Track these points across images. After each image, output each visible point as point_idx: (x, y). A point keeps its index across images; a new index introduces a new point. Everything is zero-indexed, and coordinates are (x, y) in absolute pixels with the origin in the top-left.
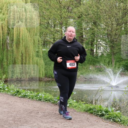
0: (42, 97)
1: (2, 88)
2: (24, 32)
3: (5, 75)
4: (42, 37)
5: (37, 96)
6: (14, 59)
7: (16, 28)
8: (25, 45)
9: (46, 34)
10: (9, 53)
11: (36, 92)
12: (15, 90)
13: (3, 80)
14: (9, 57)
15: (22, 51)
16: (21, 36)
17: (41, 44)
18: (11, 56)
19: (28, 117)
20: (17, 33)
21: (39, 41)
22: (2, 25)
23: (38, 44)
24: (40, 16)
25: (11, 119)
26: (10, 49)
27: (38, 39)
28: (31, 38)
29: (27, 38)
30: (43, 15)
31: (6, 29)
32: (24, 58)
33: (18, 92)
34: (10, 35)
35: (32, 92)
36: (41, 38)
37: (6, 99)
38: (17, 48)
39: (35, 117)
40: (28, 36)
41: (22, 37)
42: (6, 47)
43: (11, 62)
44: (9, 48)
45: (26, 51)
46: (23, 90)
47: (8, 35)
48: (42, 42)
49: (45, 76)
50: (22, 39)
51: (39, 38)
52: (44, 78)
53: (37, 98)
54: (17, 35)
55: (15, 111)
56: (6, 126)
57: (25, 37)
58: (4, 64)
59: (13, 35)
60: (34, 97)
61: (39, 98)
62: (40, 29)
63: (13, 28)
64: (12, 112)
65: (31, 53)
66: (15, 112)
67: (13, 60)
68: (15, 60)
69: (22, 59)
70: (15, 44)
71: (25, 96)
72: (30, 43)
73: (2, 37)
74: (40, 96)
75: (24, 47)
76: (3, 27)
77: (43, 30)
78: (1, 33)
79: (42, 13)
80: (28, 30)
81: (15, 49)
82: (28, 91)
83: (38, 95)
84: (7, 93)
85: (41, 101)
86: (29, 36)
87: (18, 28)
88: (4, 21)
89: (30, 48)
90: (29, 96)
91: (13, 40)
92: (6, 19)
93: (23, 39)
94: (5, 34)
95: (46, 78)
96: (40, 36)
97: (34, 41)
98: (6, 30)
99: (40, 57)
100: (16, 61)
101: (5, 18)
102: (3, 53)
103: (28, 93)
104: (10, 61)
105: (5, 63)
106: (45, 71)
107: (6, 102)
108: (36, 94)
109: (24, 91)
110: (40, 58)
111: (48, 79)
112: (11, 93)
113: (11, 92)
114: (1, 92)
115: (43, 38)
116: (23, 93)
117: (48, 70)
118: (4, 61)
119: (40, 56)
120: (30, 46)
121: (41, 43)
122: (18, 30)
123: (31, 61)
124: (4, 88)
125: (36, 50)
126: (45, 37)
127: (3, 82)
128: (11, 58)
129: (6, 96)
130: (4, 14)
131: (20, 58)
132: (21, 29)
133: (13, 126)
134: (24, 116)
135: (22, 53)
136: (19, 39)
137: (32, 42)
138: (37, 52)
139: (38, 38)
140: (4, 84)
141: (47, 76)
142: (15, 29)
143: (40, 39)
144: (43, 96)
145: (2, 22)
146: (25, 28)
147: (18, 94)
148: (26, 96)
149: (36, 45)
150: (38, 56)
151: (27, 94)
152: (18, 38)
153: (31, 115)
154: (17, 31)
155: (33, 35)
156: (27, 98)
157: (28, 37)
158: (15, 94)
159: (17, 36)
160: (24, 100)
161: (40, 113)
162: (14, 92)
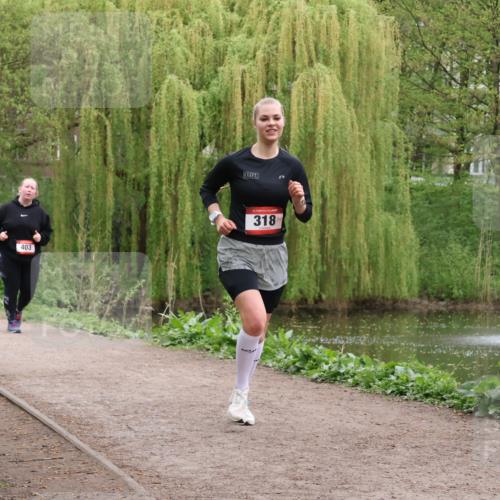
0: (408, 381)
2: (334, 105)
4: (408, 127)
5: (387, 375)
7: (299, 91)
8: (337, 163)
9: (429, 114)
12: (297, 351)
15: (323, 188)
16: (320, 123)
17: (403, 155)
19: (349, 463)
20: (305, 112)
21: (395, 144)
22: (242, 77)
23: (394, 156)
24: (404, 36)
25: (279, 467)
27: (394, 136)
28: (364, 130)
29: (347, 133)
30: (417, 33)
31: (258, 94)
32: (330, 216)
33: (307, 357)
35: (366, 358)
36: (403, 128)
37: (260, 386)
39: (380, 465)
40: (349, 124)
41: (326, 126)
45: (338, 188)
46: (328, 351)
48: (410, 146)
49: (420, 292)
50: (325, 137)
51: (398, 130)
52: (418, 300)
53: (387, 386)
54: (303, 120)
55: (294, 438)
56: (259, 496)
59: (289, 119)
60: (374, 382)
61: (396, 384)
62: (402, 93)
63: (287, 92)
64: (284, 442)
65: (363, 197)
66: (295, 442)
68: (296, 225)
69: (323, 219)
71: (334, 377)
72: (358, 154)
73: (243, 127)
74: (398, 378)
75: (334, 168)
76: (247, 87)
77: (414, 96)
78: (240, 112)
79: (413, 22)
80: (352, 96)
82: (351, 355)
83: (391, 371)
84: (264, 362)
85: (406, 397)
86: (356, 124)
87: (311, 90)
88: (251, 63)
89: (357, 174)
90: (355, 374)
91: (285, 143)
92: (260, 54)
93: (330, 134)
95: (426, 302)
96: (402, 122)
97: (376, 143)
99: (398, 209)
100: (299, 227)
101: (255, 51)
103: (351, 365)
106: (422, 271)
107: (259, 401)
108: (382, 366)
109: (332, 353)
110: (398, 216)
111: (434, 306)
112: (279, 361)
113: (279, 357)
115: (416, 131)
116: (327, 364)
117: (430, 264)
119: (402, 205)
120: (355, 167)
121: (407, 150)
122: (309, 99)
123: (361, 227)
125: (384, 184)
126: (424, 125)
130: (250, 33)
132: (321, 93)
134: (332, 459)
135: (323, 194)
136: (312, 135)
138: (389, 190)
139: (394, 131)
141: (430, 290)
142: (294, 92)
143: (401, 136)
144: (413, 376)
145: (245, 67)
146: (339, 90)
147: (306, 368)
148: (338, 374)
149: (382, 159)
150: (390, 207)
151: (346, 366)
152: (309, 130)
153: (364, 457)
154: (305, 104)
155: (370, 116)
156: (343, 386)
157: (350, 128)
158: (297, 364)
159: (302, 125)
160: (333, 391)
161: (399, 449)
162: (291, 357)
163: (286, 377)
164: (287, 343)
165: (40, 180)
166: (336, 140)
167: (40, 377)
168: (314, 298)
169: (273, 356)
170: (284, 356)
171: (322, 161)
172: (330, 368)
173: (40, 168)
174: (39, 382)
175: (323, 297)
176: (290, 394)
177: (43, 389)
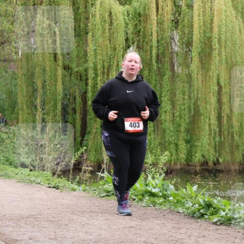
1: (160, 194)
3: (167, 153)
6: (194, 104)
7: (199, 6)
8: (229, 59)
10: (179, 85)
12: (201, 201)
13: (162, 168)
14: (179, 96)
15: (218, 78)
16: (216, 30)
18: (184, 94)
20: (204, 23)
26: (180, 71)
29: (236, 37)
31: (169, 8)
32: (225, 99)
33: (209, 206)
34: (180, 27)
37: (174, 227)
38: (202, 68)
40: (238, 30)
41: (220, 31)
42: (167, 66)
44: (178, 69)
45: (230, 78)
46: (224, 201)
47: (176, 28)
50: (219, 40)
54: (203, 28)
57: (229, 34)
58: (163, 117)
59: (192, 26)
63: (190, 6)
67: (192, 107)
68: (198, 106)
69: (219, 101)
70: (197, 54)
71: (230, 221)
73: (157, 33)
75: (227, 63)
76: (160, 3)
80: (240, 9)
81: (196, 72)
84: (176, 210)
91: (189, 44)
93: (223, 38)
94: (166, 26)
98: (170, 12)
100: (201, 108)
102: (161, 85)
104: (183, 107)
105: (168, 114)
107: (173, 239)
109: (227, 203)
112: (188, 209)
113: (188, 206)
114: (157, 207)
116: (224, 211)
118: (163, 110)
122: (207, 12)
124: (165, 193)
127: (160, 175)
128: (184, 99)
131: (213, 100)
132: (216, 7)
135: (219, 84)
136: (210, 39)
140: (164, 180)
142: (196, 7)
147: (208, 214)
152: (207, 35)
154: (204, 15)
156: (237, 228)
157: (238, 33)
158: (201, 211)
159: (202, 31)
162: (197, 205)
163: (193, 221)
164: (194, 195)
165: (7, 72)
166: (228, 42)
167: (9, 220)
168: (213, 161)
169: (183, 204)
170: (191, 205)
171: (218, 58)
172: (226, 214)
173: (5, 64)
174: (8, 223)
175: (221, 160)
176: (196, 234)
177: (10, 229)
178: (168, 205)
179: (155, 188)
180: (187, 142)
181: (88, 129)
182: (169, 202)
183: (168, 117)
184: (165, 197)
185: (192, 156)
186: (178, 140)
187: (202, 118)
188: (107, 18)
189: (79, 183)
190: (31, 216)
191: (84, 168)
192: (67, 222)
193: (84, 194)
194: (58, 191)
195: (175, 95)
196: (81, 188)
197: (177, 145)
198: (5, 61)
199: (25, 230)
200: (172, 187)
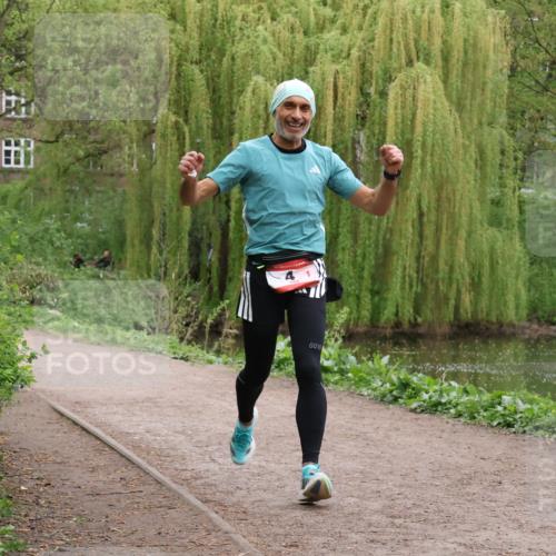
0: (516, 412)
1: (336, 369)
2: (435, 109)
3: (346, 309)
4: (518, 134)
5: (493, 406)
6: (384, 238)
7: (397, 93)
8: (437, 172)
9: (542, 119)
11: (489, 391)
12: (395, 379)
13: (339, 332)
14: (363, 225)
15: (419, 202)
16: (419, 129)
17: (513, 164)
18: (370, 223)
19: (452, 500)
20: (403, 116)
21: (503, 152)
22: (335, 78)
23: (501, 165)
24: (515, 32)
25: (376, 504)
27: (502, 143)
28: (469, 137)
29: (450, 139)
30: (530, 29)
31: (352, 97)
32: (429, 231)
33: (405, 385)
34: (367, 125)
35: (470, 387)
36: (513, 135)
37: (354, 416)
39: (486, 503)
40: (452, 131)
41: (425, 132)
43: (370, 249)
45: (439, 200)
46: (428, 379)
47: (363, 125)
48: (520, 155)
49: (528, 315)
50: (424, 144)
51: (507, 137)
52: (527, 324)
53: (492, 417)
54: (400, 125)
55: (391, 473)
56: (353, 535)
58: (340, 256)
59: (385, 124)
60: (479, 413)
61: (503, 415)
62: (511, 95)
63: (383, 94)
64: (380, 478)
65: (465, 211)
66: (392, 477)
67: (381, 242)
69: (421, 234)
71: (435, 408)
72: (461, 164)
73: (334, 133)
74: (505, 408)
75: (433, 179)
76: (340, 90)
77: (526, 99)
78: (331, 117)
79: (526, 18)
80: (454, 99)
82: (453, 383)
83: (497, 400)
84: (358, 391)
85: (513, 430)
86: (459, 130)
87: (410, 92)
88: (345, 62)
89: (459, 186)
90: (457, 404)
92: (355, 53)
93: (429, 141)
94: (346, 123)
95: (535, 326)
96: (512, 128)
97: (481, 152)
98: (354, 103)
99: (505, 225)
100: (394, 244)
101: (350, 49)
102: (339, 209)
103: (454, 394)
104: (367, 242)
105: (347, 252)
106: (532, 292)
107: (353, 433)
108: (487, 397)
109: (432, 381)
110: (505, 232)
111: (544, 330)
112: (375, 390)
113: (374, 385)
115: (527, 137)
116: (427, 393)
117: (542, 285)
118: (340, 247)
119: (508, 220)
120: (457, 178)
121: (516, 159)
122: (408, 103)
123: (461, 244)
124: (343, 367)
125: (490, 196)
126: (536, 132)
127: (336, 340)
128: (370, 230)
129: (350, 400)
130: (344, 30)
131: (412, 232)
132: (421, 95)
133: (385, 537)
134: (433, 495)
135: (420, 208)
136: (410, 142)
137: (471, 157)
138: (497, 203)
139: (502, 136)
140: (340, 348)
141: (540, 313)
142: (391, 95)
143: (509, 142)
144: (522, 406)
145: (339, 67)
146: (441, 92)
147: (404, 396)
148: (440, 403)
149: (489, 169)
150: (495, 221)
151: (448, 395)
152: (406, 137)
153: (468, 494)
154: (403, 108)
155: (475, 121)
156: (445, 416)
157: (453, 134)
158: (395, 393)
159: (399, 131)
160: (433, 422)
161: (506, 485)
162: (388, 385)
163: (382, 407)
164: (384, 370)
165: (115, 191)
166: (436, 148)
167: (117, 405)
168: (410, 321)
169: (368, 383)
170: (380, 383)
171: (419, 171)
172: (430, 398)
173: (114, 179)
174: (115, 409)
175: (419, 320)
176: (386, 426)
177: (120, 417)
178: (346, 384)
179: (328, 359)
180: (374, 293)
181: (230, 274)
182: (349, 379)
183: (347, 257)
184: (342, 372)
185: (379, 313)
186: (361, 290)
187: (395, 258)
188: (262, 112)
189: (218, 353)
190: (149, 399)
191: (226, 330)
192: (200, 409)
193: (224, 368)
194: (189, 363)
195: (359, 224)
196: (220, 360)
197: (358, 298)
198: (112, 175)
199: (140, 419)
200: (352, 358)
